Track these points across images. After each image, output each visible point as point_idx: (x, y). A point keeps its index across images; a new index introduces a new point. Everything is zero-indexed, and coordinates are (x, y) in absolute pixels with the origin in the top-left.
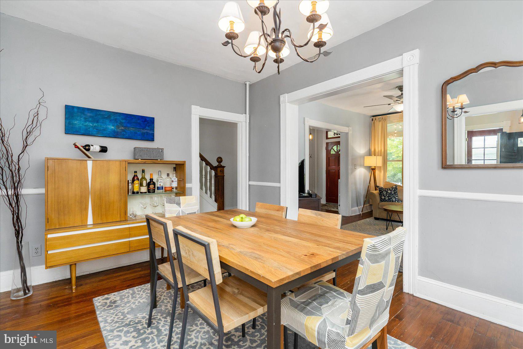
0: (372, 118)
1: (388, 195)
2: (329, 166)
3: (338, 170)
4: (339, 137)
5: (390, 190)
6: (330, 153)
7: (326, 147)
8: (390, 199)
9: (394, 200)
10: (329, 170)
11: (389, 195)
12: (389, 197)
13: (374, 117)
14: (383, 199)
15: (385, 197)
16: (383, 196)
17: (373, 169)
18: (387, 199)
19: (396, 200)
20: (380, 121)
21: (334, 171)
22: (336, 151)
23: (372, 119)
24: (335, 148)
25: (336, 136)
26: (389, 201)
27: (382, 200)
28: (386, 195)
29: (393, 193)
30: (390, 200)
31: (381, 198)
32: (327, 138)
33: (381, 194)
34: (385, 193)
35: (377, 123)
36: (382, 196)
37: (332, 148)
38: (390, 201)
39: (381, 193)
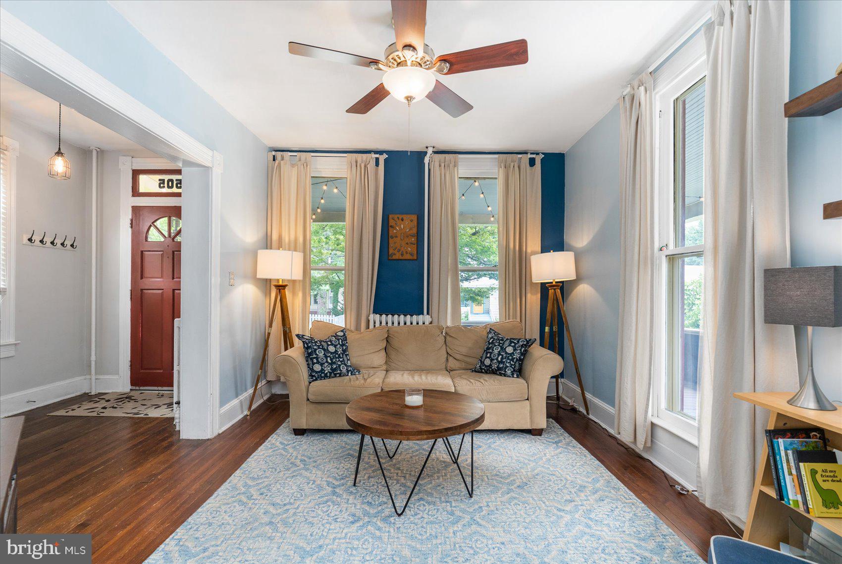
0: (274, 153)
1: (329, 359)
2: (142, 278)
3: (174, 290)
4: (179, 195)
5: (332, 344)
6: (146, 238)
7: (132, 220)
8: (335, 369)
9: (344, 370)
10: (142, 290)
11: (331, 360)
12: (331, 364)
13: (279, 154)
14: (317, 372)
15: (322, 365)
16: (318, 362)
17: (281, 288)
18: (327, 369)
19: (348, 372)
20: (293, 165)
21: (160, 292)
22: (166, 234)
23: (274, 156)
24: (162, 223)
25: (165, 190)
26: (333, 375)
27: (314, 376)
28: (325, 360)
29: (340, 351)
30: (335, 373)
31: (312, 370)
32: (136, 192)
33: (312, 359)
34: (321, 354)
35: (286, 167)
36: (314, 364)
37: (153, 223)
38: (335, 376)
39: (310, 354)
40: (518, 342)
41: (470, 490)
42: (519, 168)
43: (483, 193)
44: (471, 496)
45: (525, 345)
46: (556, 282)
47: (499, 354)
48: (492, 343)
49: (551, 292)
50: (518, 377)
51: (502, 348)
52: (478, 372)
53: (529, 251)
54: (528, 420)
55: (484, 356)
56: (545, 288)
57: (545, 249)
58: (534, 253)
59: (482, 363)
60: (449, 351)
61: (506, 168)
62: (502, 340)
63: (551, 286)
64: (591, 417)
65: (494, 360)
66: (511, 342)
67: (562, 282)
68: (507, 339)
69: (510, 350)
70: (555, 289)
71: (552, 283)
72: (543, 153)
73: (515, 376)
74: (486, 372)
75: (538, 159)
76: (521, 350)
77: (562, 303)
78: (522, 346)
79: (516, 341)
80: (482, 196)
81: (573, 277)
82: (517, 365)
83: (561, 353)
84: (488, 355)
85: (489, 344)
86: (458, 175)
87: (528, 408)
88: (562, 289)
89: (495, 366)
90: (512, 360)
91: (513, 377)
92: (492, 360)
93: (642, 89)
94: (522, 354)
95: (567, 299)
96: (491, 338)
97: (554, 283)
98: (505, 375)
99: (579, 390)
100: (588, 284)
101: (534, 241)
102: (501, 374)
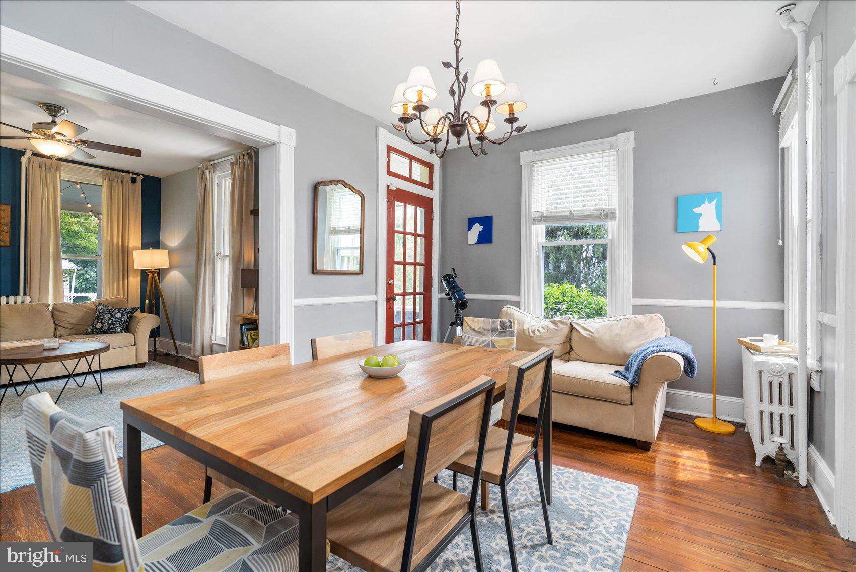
40: (125, 310)
41: (100, 387)
42: (122, 182)
43: (83, 194)
44: (101, 392)
45: (131, 312)
46: (154, 270)
47: (110, 319)
48: (103, 312)
49: (150, 276)
50: (126, 332)
51: (112, 315)
52: (90, 334)
53: (131, 245)
54: (135, 358)
55: (96, 322)
56: (144, 274)
57: (145, 246)
58: (136, 248)
59: (94, 327)
60: (56, 322)
61: (109, 180)
62: (112, 309)
63: (149, 272)
64: (180, 355)
65: (105, 323)
66: (119, 310)
67: (159, 270)
68: (116, 309)
69: (119, 315)
70: (153, 274)
71: (151, 270)
72: (143, 175)
73: (124, 332)
74: (97, 333)
75: (139, 179)
76: (127, 315)
77: (158, 282)
78: (128, 313)
79: (123, 310)
80: (82, 195)
81: (167, 266)
82: (125, 325)
83: (158, 314)
84: (100, 321)
85: (100, 313)
86: (60, 178)
87: (135, 350)
88: (158, 274)
89: (106, 328)
90: (121, 322)
91: (122, 333)
92: (103, 324)
93: (208, 171)
94: (128, 318)
95: (162, 281)
96: (101, 309)
97: (152, 270)
98: (115, 333)
99: (171, 341)
100: (177, 271)
101: (135, 239)
102: (111, 333)
